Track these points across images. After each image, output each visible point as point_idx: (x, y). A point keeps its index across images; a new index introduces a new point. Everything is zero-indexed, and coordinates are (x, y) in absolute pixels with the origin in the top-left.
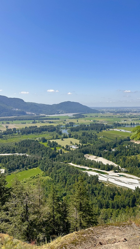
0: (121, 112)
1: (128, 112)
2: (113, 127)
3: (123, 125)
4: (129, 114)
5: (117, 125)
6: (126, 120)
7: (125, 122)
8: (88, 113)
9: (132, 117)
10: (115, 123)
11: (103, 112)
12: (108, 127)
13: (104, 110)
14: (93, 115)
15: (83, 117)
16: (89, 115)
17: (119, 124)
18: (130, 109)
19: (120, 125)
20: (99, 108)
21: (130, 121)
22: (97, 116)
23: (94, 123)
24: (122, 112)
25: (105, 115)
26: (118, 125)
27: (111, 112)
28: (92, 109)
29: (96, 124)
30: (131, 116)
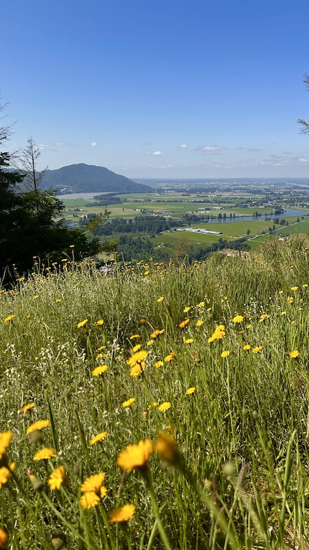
0: (199, 190)
1: (213, 190)
2: (184, 224)
3: (203, 218)
4: (214, 196)
5: (191, 219)
6: (210, 208)
7: (208, 212)
8: (129, 193)
9: (220, 202)
10: (187, 216)
11: (160, 191)
12: (175, 224)
13: (163, 186)
14: (141, 197)
15: (118, 201)
16: (130, 197)
17: (195, 216)
18: (216, 183)
19: (198, 219)
20: (151, 181)
21: (217, 210)
22: (149, 200)
23: (144, 215)
24: (201, 190)
25: (166, 198)
26: (194, 220)
27: (178, 191)
28: (136, 184)
29: (147, 218)
30: (218, 200)
